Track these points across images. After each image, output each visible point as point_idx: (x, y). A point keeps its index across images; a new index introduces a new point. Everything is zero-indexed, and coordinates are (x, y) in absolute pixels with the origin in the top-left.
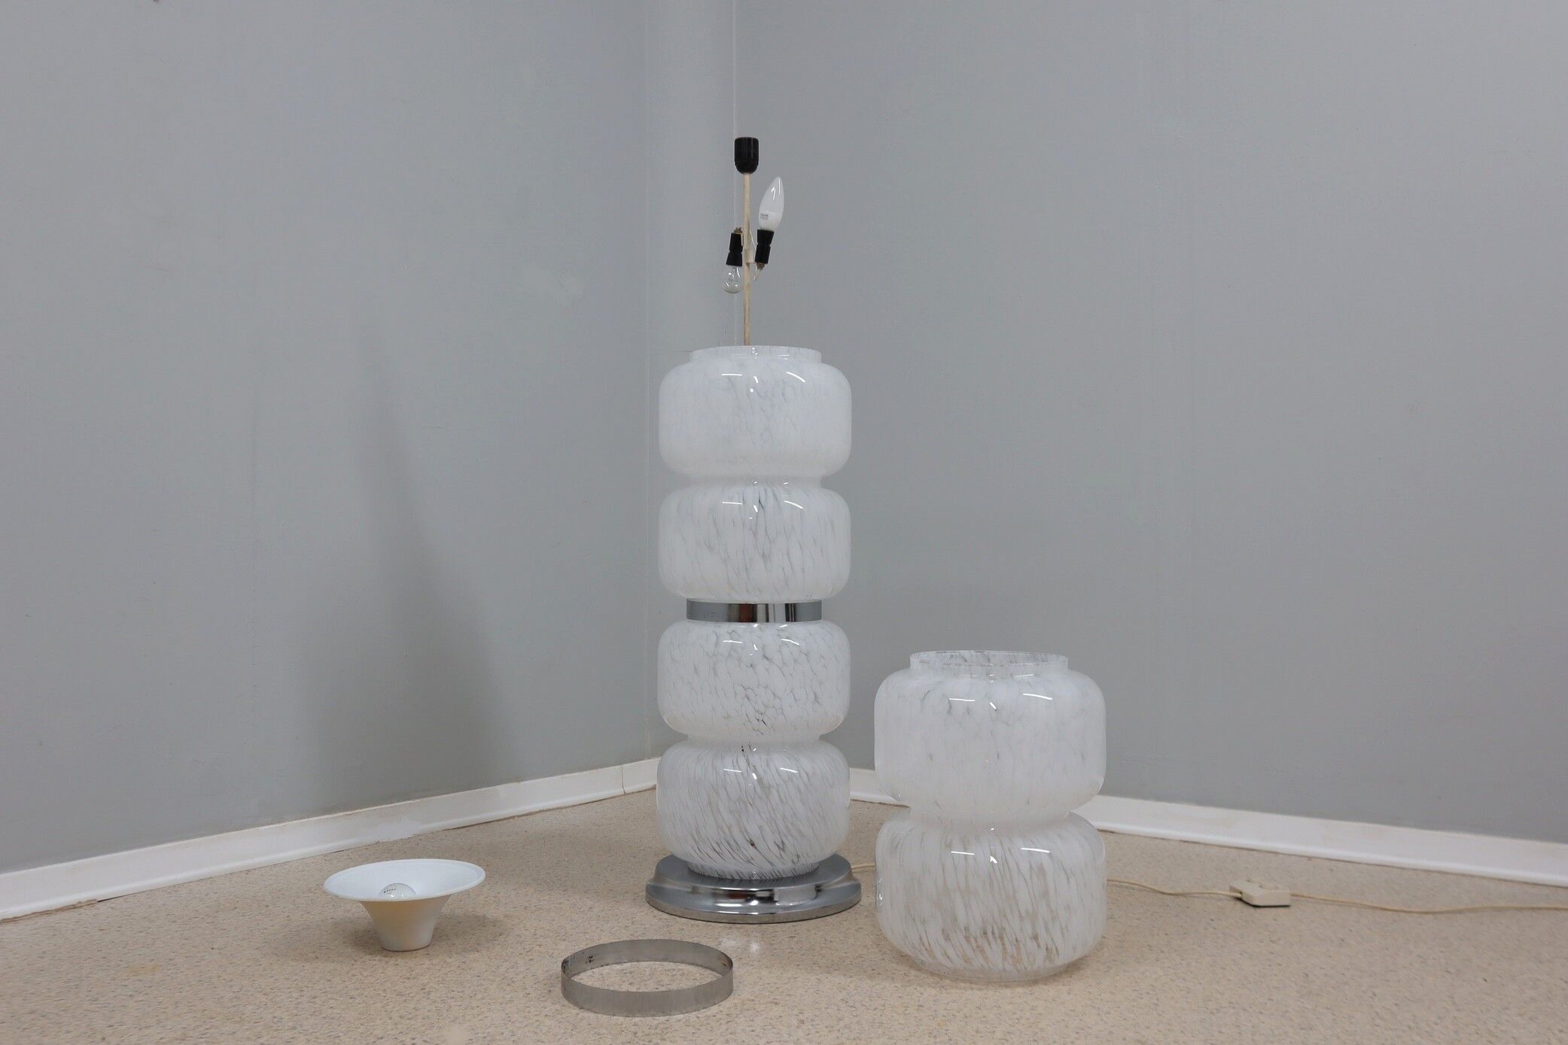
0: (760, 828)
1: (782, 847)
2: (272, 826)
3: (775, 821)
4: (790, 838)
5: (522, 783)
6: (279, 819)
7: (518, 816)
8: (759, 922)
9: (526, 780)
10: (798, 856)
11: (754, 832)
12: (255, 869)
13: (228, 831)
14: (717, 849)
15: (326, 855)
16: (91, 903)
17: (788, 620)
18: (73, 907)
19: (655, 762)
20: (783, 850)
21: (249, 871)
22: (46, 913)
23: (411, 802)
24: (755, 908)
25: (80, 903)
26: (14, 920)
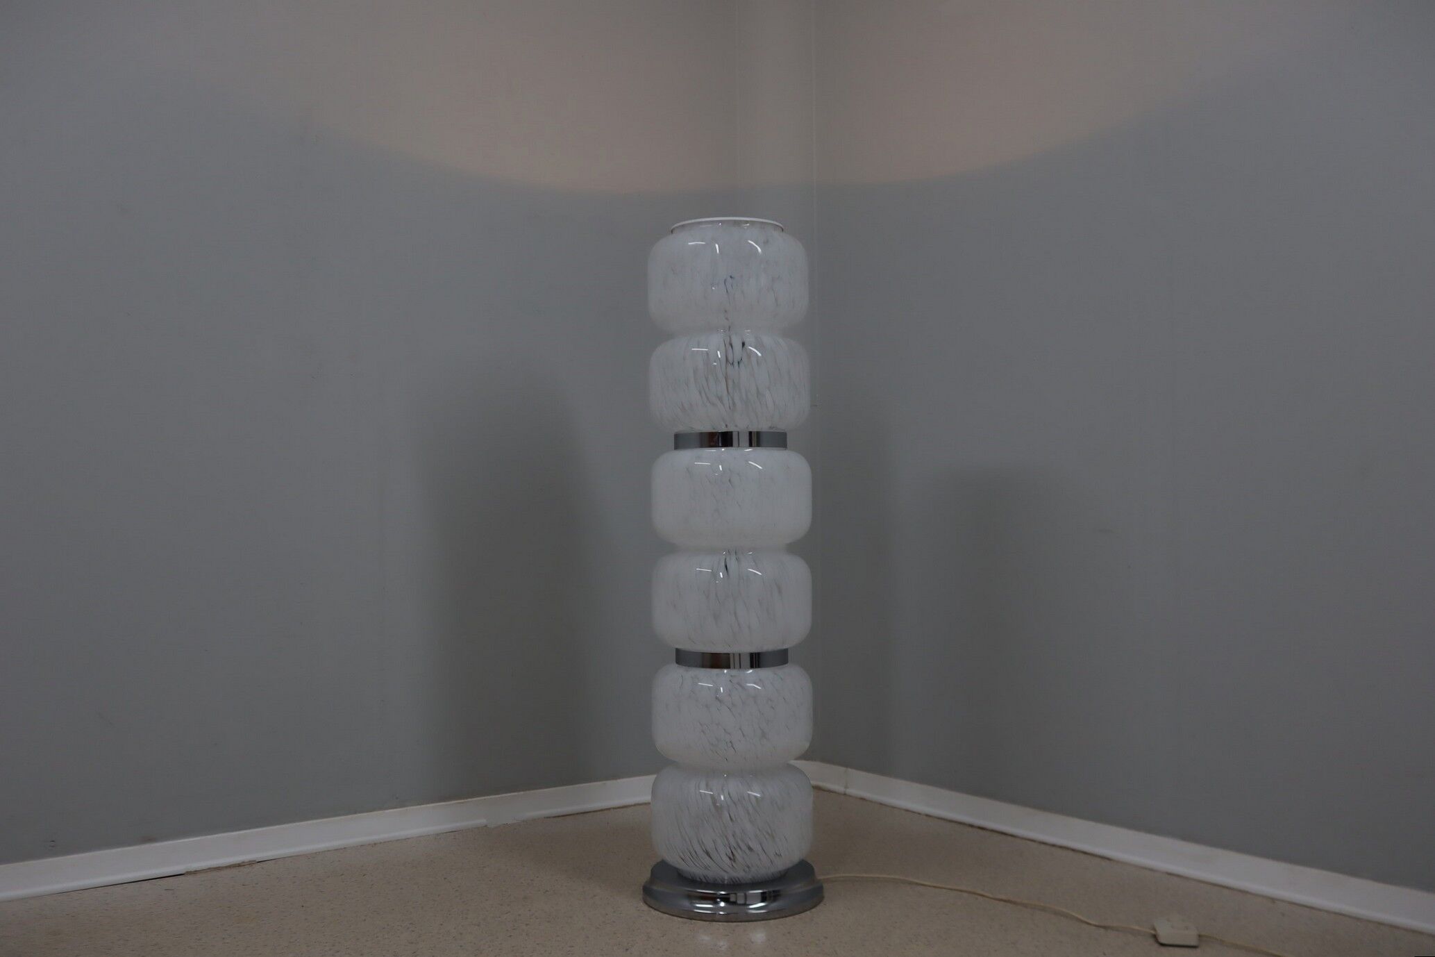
0: (714, 842)
1: (732, 858)
2: (395, 810)
3: (726, 837)
4: (739, 850)
5: (619, 781)
6: (402, 804)
7: (614, 808)
8: (728, 919)
9: (623, 778)
10: (748, 867)
11: (710, 846)
12: (381, 843)
13: (360, 812)
14: (683, 857)
15: (438, 835)
16: (251, 863)
17: (752, 667)
18: (239, 865)
19: (651, 778)
20: (735, 861)
21: (375, 844)
22: (218, 869)
23: (516, 794)
24: (722, 909)
25: (243, 862)
26: (195, 872)
